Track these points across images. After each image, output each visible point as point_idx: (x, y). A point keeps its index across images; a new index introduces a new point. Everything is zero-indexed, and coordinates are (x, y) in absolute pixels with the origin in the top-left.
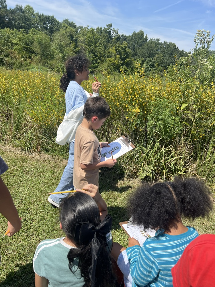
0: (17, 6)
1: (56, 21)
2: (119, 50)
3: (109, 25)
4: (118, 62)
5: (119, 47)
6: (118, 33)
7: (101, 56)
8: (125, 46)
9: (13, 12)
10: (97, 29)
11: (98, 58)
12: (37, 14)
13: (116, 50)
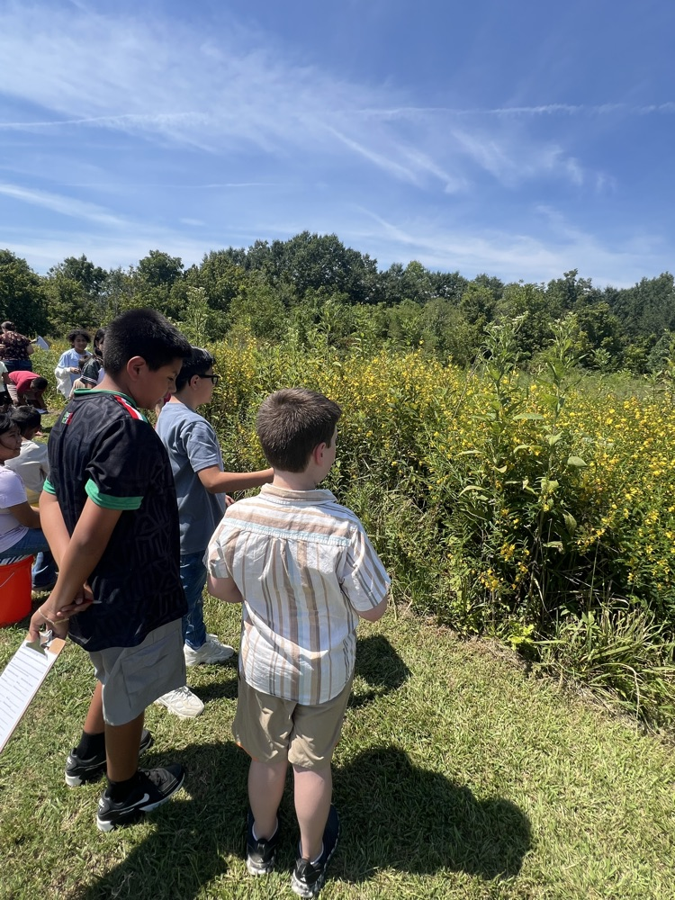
0: (393, 266)
1: (461, 280)
2: (586, 321)
3: (571, 272)
4: (584, 346)
5: (587, 315)
6: (590, 287)
7: (541, 337)
8: (601, 312)
10: (549, 285)
11: (534, 341)
12: (428, 273)
13: (581, 321)
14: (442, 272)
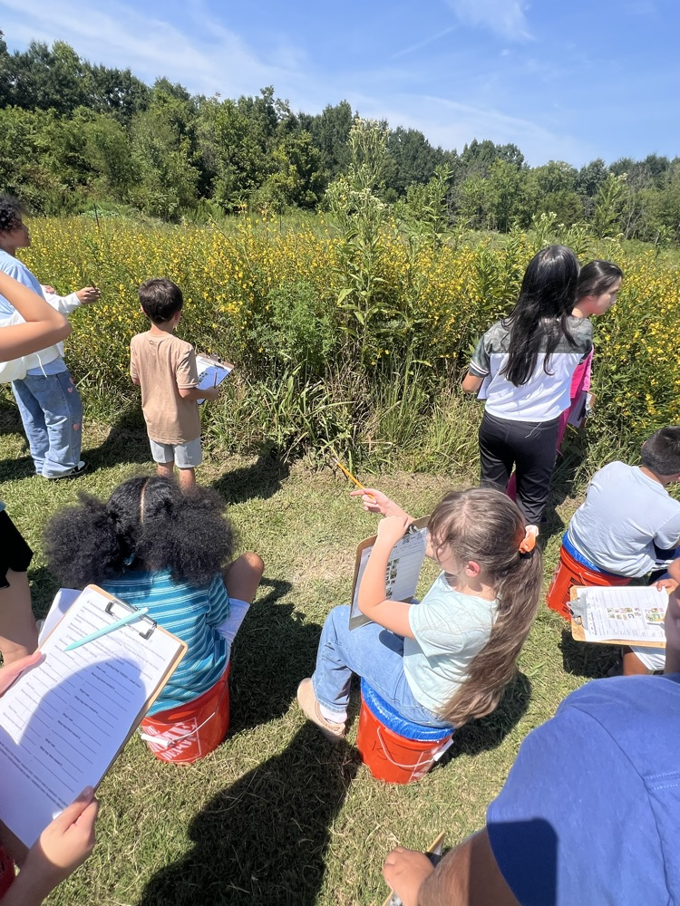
0: (33, 45)
1: (136, 83)
2: (293, 153)
3: (267, 89)
4: (295, 182)
5: (293, 146)
6: (288, 111)
7: (254, 171)
8: (306, 143)
9: (25, 62)
10: (239, 103)
11: (247, 176)
12: (87, 66)
13: (288, 153)
14: (108, 67)
